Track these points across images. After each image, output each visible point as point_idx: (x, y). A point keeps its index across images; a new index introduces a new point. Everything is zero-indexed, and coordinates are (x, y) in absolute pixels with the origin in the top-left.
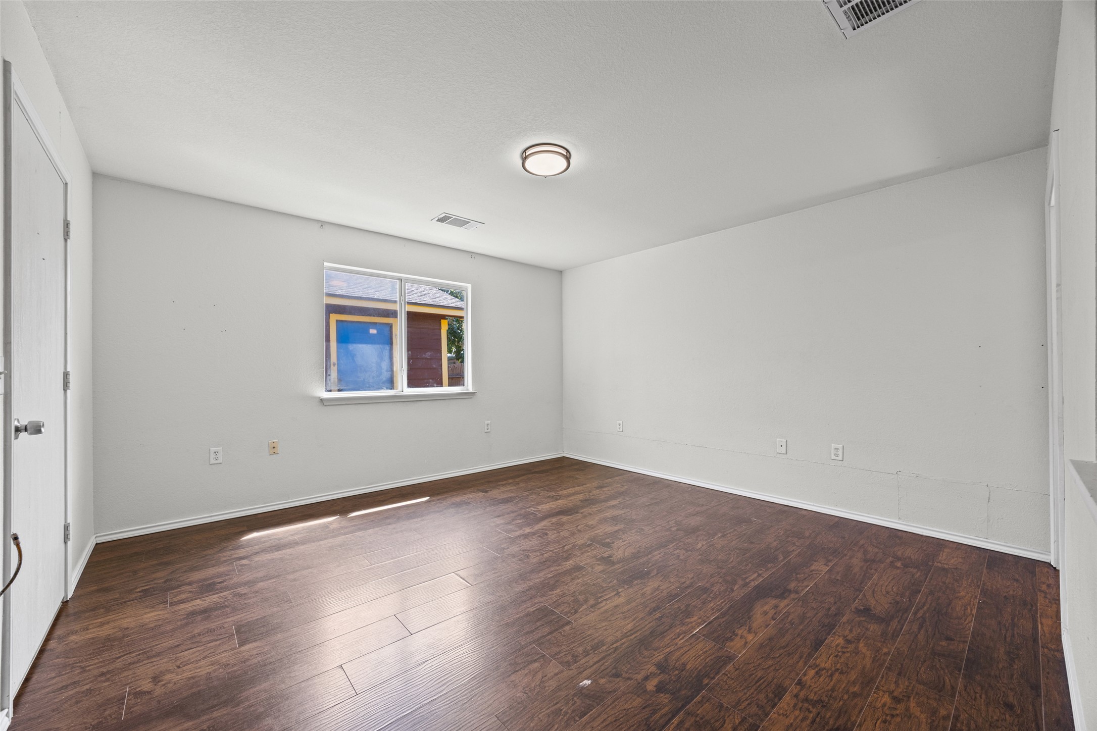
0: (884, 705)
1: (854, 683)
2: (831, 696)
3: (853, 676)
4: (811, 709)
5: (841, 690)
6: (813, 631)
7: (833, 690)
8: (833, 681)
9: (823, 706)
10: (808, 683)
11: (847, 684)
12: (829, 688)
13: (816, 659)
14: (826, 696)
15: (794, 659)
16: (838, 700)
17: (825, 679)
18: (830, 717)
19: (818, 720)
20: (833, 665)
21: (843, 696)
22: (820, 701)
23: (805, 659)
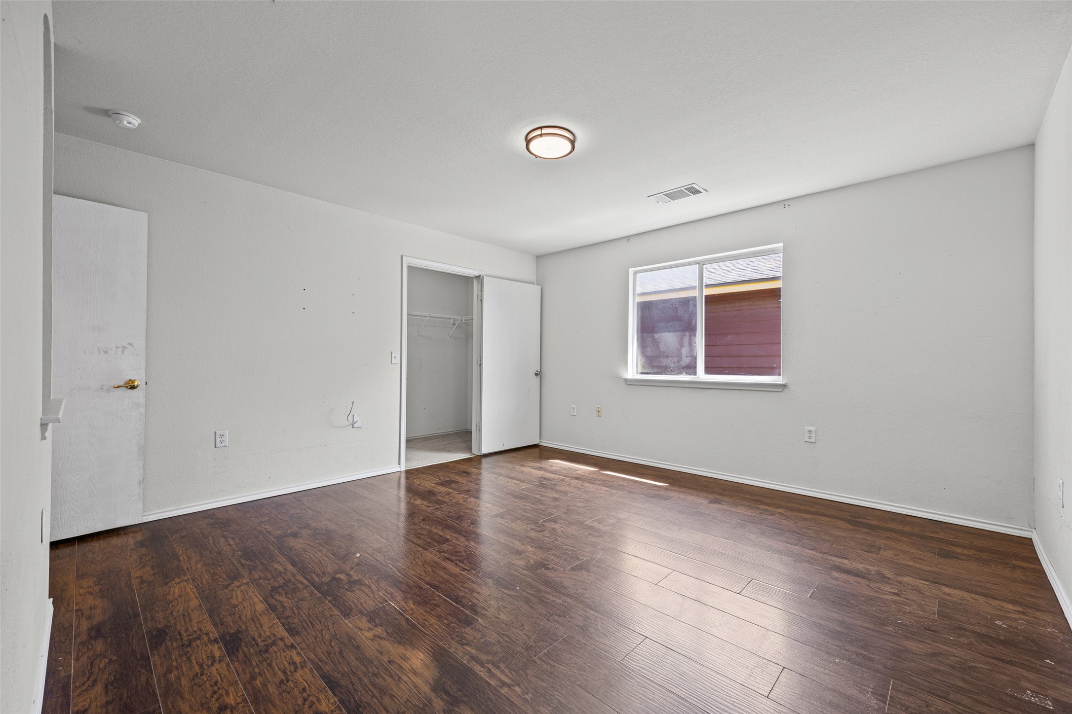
0: (227, 694)
1: (264, 685)
2: (265, 660)
3: (272, 689)
4: (264, 643)
5: (266, 671)
6: (354, 689)
7: (270, 665)
8: (278, 670)
9: (261, 651)
10: (288, 652)
11: (267, 679)
12: (274, 664)
13: (311, 670)
14: (267, 657)
15: (321, 654)
16: (258, 663)
17: (284, 664)
18: (249, 650)
19: (253, 643)
20: (294, 680)
21: (259, 668)
22: (266, 651)
23: (317, 663)
